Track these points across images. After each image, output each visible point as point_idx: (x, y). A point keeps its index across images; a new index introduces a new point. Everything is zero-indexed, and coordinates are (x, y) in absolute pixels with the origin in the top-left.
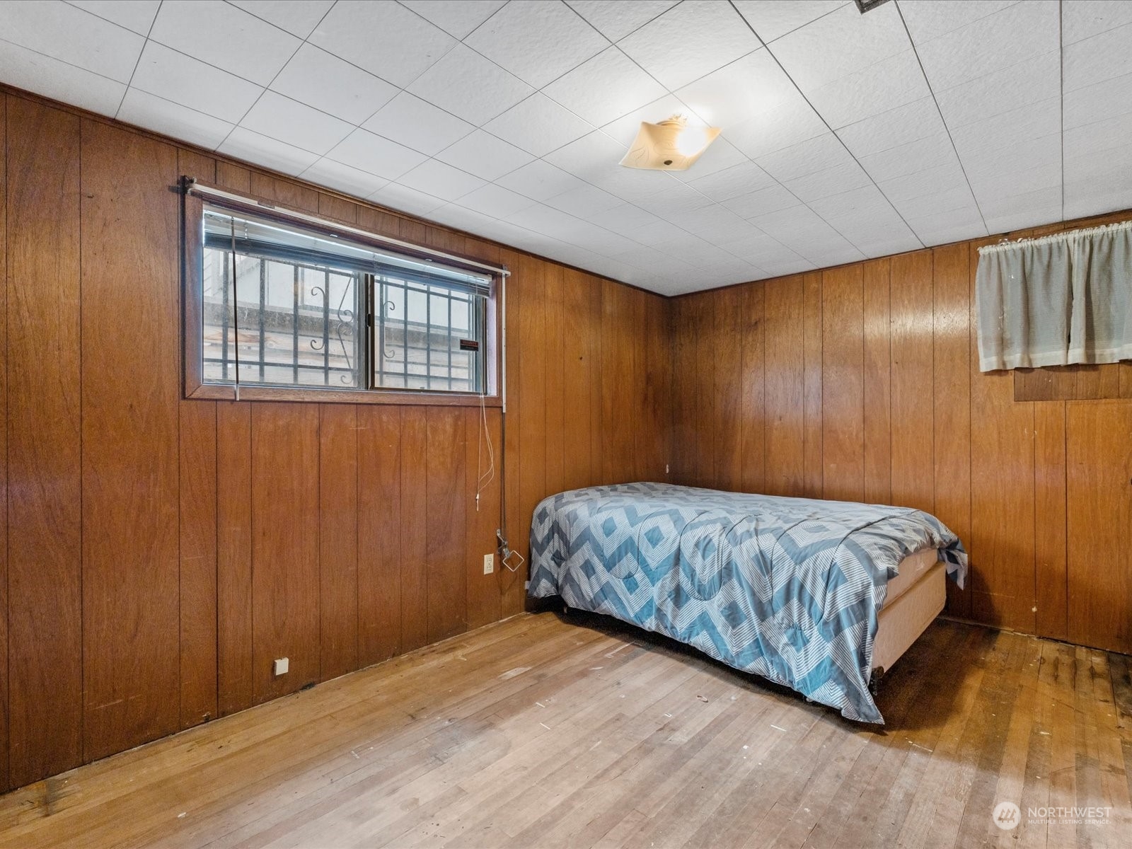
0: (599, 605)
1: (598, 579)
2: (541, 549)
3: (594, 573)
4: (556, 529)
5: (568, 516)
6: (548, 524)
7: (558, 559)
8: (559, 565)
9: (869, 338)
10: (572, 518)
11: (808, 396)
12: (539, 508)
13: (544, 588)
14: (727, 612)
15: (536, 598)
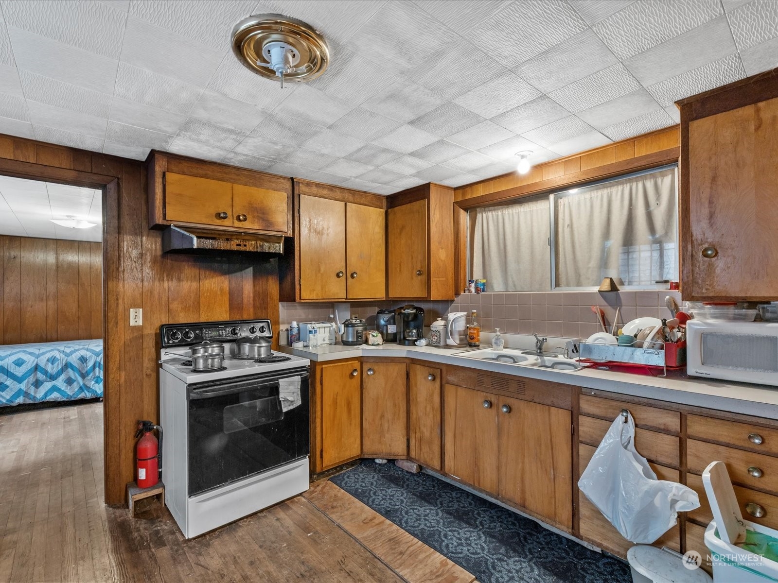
14: (67, 381)
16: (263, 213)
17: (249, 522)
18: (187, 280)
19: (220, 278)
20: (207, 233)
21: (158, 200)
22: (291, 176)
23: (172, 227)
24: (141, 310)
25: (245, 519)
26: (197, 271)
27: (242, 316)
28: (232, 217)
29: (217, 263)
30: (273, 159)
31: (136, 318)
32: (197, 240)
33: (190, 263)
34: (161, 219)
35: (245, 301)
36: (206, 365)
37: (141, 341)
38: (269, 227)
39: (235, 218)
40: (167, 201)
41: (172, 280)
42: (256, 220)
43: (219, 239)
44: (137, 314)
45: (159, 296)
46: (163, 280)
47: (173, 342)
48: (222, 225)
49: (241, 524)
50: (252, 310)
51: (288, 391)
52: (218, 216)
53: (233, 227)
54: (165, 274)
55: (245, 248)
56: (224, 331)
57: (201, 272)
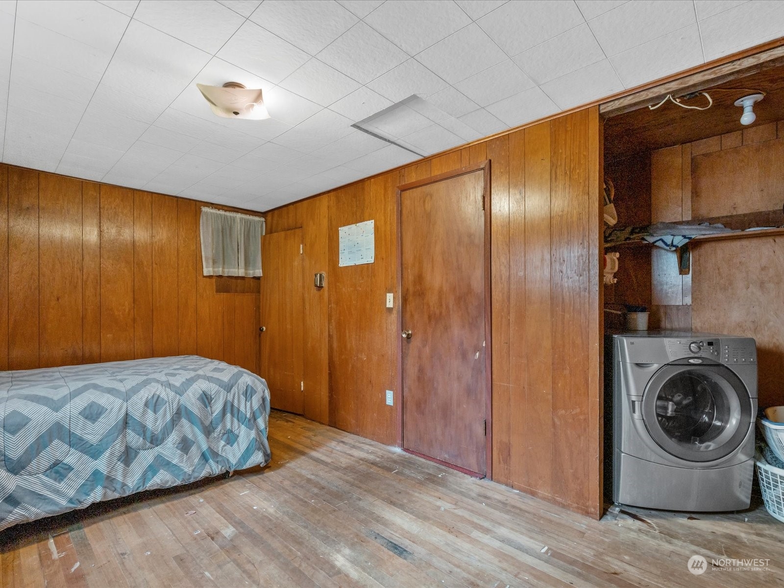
9: (138, 244)
11: (86, 281)
14: (181, 445)
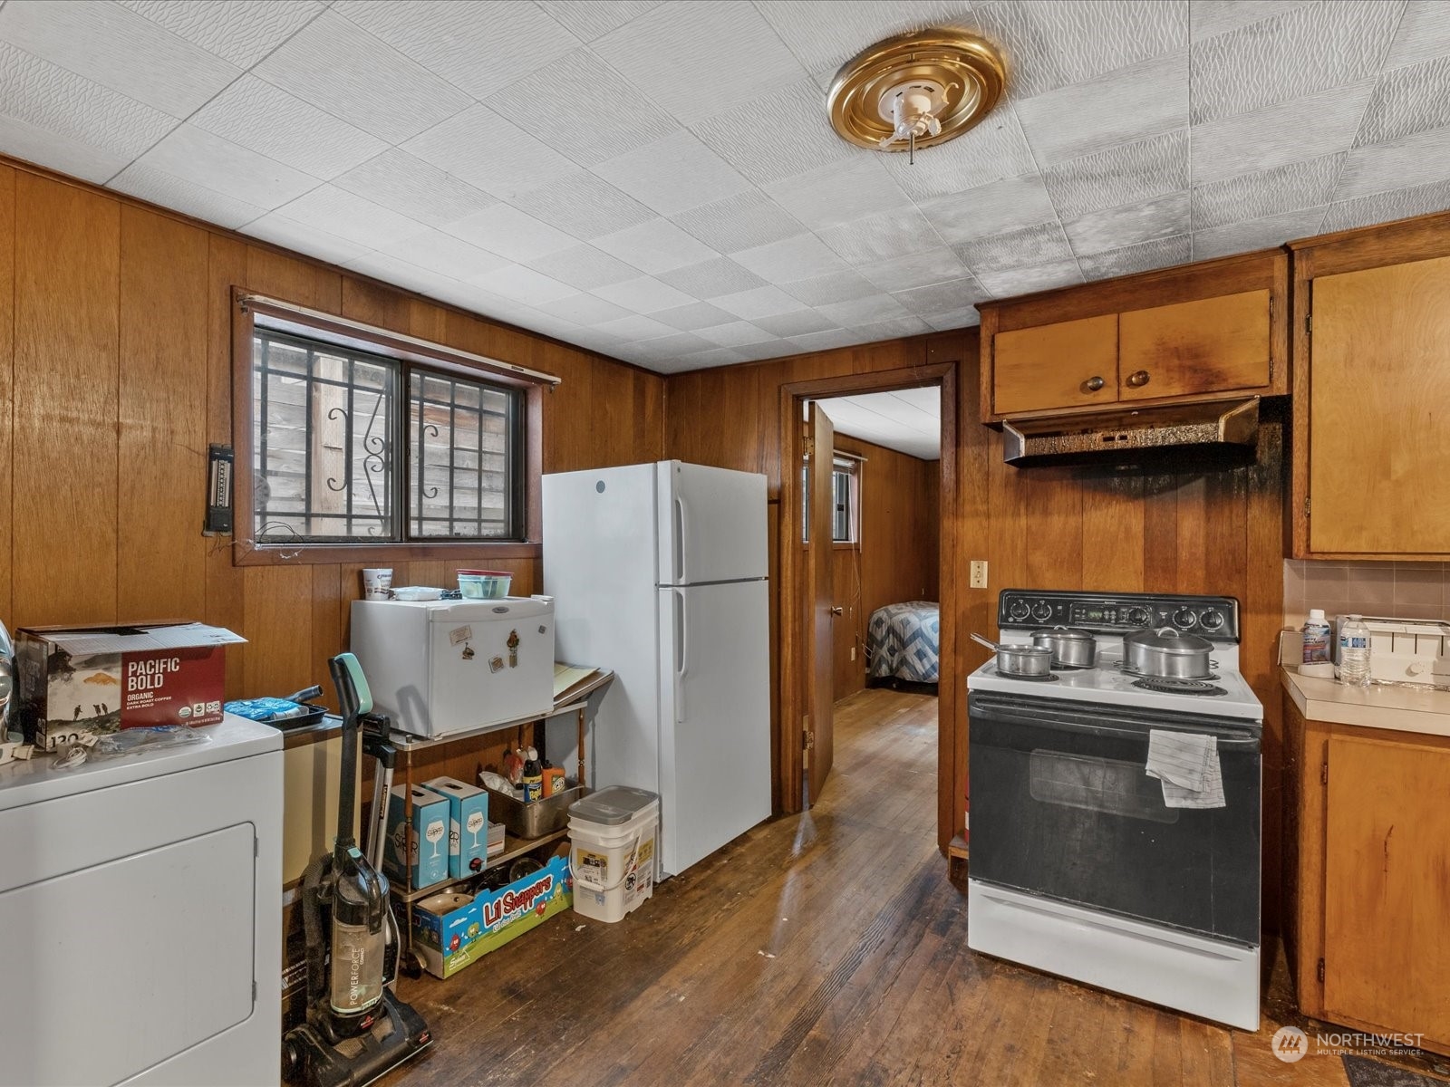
0: (930, 676)
1: (929, 660)
2: (881, 644)
3: (925, 656)
4: (891, 630)
5: (902, 622)
6: (884, 628)
7: (892, 651)
8: (892, 655)
10: (905, 623)
12: (875, 617)
13: (884, 671)
15: (877, 678)
16: (1197, 356)
17: (1077, 995)
18: (1059, 513)
19: (1123, 507)
20: (1049, 426)
21: (985, 384)
22: (1282, 242)
23: (1004, 425)
24: (986, 563)
25: (1076, 987)
26: (1078, 496)
27: (1175, 585)
28: (1116, 382)
29: (1118, 477)
30: (1172, 233)
31: (979, 575)
32: (1026, 442)
33: (1065, 482)
34: (989, 414)
35: (1184, 554)
36: (1014, 664)
37: (985, 612)
38: (1212, 383)
39: (1123, 383)
40: (996, 382)
41: (1033, 513)
42: (1176, 375)
43: (1068, 434)
44: (978, 570)
45: (1013, 541)
46: (1019, 515)
47: (1015, 620)
48: (1095, 402)
49: (1060, 988)
50: (1200, 574)
51: (1175, 762)
52: (1084, 388)
53: (1119, 402)
54: (1022, 503)
55: (1124, 442)
56: (1113, 613)
57: (1086, 498)
